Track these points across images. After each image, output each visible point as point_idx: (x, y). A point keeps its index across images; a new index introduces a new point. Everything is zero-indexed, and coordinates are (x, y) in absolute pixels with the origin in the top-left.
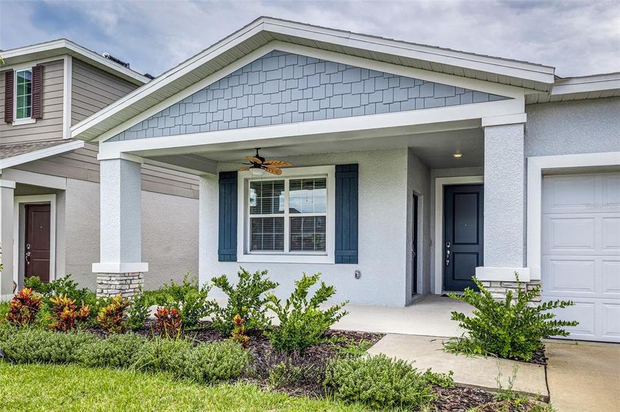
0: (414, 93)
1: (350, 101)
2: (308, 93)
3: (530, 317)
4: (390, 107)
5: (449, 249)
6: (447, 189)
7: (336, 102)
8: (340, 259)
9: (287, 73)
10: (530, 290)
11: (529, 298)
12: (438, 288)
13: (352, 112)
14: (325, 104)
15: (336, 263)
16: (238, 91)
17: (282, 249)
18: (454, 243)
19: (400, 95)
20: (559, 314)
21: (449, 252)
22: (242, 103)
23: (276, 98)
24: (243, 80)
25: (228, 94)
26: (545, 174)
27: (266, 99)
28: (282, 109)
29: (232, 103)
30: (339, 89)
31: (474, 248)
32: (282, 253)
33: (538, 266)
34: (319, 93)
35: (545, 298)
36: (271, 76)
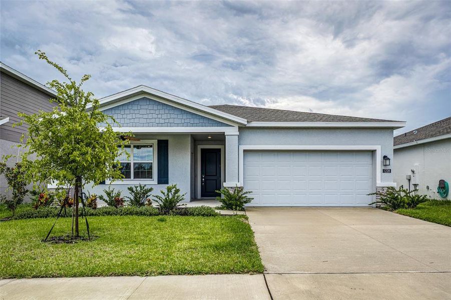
0: (201, 121)
1: (177, 121)
2: (159, 116)
3: (240, 197)
4: (193, 125)
5: (204, 178)
6: (202, 150)
7: (171, 121)
8: (160, 182)
9: (150, 107)
10: (240, 189)
11: (240, 191)
12: (199, 196)
13: (178, 125)
14: (167, 121)
15: (158, 184)
16: (127, 112)
17: (130, 178)
18: (205, 175)
19: (196, 121)
20: (249, 196)
21: (203, 179)
22: (129, 116)
23: (146, 116)
24: (130, 107)
25: (122, 112)
26: (245, 151)
27: (141, 116)
28: (148, 121)
29: (125, 116)
30: (173, 116)
31: (214, 178)
32: (130, 179)
33: (242, 182)
34: (164, 116)
35: (244, 191)
36: (142, 107)
